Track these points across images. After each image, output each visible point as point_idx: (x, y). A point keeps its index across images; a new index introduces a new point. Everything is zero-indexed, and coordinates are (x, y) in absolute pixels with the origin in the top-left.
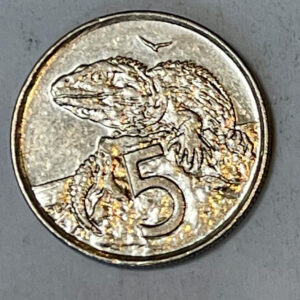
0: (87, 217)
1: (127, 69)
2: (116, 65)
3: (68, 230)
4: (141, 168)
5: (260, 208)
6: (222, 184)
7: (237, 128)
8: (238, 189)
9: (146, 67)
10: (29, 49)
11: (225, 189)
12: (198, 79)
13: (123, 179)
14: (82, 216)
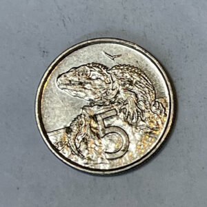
0: (77, 148)
1: (97, 69)
2: (91, 67)
3: (66, 156)
4: (105, 122)
5: (168, 145)
6: (149, 130)
7: (157, 100)
8: (158, 133)
9: (107, 68)
10: (43, 56)
11: (150, 133)
12: (136, 74)
13: (96, 129)
14: (74, 149)
